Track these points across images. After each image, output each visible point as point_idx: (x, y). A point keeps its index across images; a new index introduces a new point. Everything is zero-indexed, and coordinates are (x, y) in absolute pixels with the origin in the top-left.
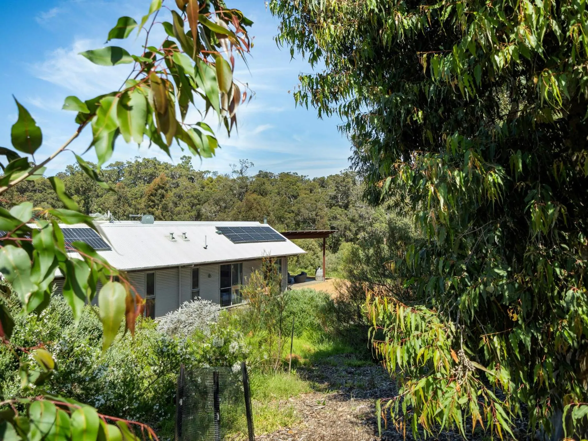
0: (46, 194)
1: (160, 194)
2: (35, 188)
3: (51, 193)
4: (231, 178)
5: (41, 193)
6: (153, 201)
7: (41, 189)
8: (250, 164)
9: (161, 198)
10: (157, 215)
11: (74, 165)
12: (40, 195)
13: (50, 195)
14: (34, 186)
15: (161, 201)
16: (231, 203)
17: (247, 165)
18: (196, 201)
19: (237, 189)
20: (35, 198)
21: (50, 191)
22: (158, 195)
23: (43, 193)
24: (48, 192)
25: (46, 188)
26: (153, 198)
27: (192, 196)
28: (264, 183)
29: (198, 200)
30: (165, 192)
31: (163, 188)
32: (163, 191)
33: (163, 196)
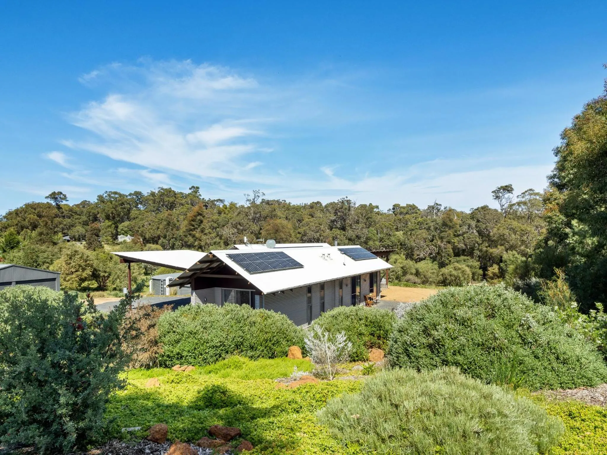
0: (74, 219)
1: (199, 220)
2: (64, 214)
3: (77, 218)
4: (246, 206)
5: (69, 218)
6: (193, 226)
7: (69, 215)
8: (261, 194)
9: (200, 223)
10: (197, 236)
11: (103, 194)
12: (69, 220)
13: (77, 221)
14: (63, 213)
15: (199, 226)
16: (248, 226)
17: (259, 195)
18: (215, 225)
19: (252, 214)
20: (65, 223)
21: (77, 217)
22: (197, 220)
23: (72, 218)
24: (75, 217)
25: (73, 214)
26: (193, 223)
27: (213, 221)
28: (275, 210)
29: (218, 224)
30: (202, 218)
31: (201, 215)
32: (201, 217)
33: (202, 222)
